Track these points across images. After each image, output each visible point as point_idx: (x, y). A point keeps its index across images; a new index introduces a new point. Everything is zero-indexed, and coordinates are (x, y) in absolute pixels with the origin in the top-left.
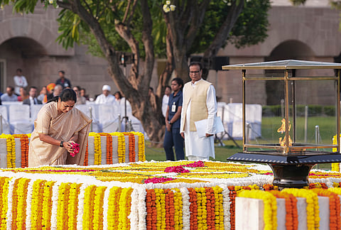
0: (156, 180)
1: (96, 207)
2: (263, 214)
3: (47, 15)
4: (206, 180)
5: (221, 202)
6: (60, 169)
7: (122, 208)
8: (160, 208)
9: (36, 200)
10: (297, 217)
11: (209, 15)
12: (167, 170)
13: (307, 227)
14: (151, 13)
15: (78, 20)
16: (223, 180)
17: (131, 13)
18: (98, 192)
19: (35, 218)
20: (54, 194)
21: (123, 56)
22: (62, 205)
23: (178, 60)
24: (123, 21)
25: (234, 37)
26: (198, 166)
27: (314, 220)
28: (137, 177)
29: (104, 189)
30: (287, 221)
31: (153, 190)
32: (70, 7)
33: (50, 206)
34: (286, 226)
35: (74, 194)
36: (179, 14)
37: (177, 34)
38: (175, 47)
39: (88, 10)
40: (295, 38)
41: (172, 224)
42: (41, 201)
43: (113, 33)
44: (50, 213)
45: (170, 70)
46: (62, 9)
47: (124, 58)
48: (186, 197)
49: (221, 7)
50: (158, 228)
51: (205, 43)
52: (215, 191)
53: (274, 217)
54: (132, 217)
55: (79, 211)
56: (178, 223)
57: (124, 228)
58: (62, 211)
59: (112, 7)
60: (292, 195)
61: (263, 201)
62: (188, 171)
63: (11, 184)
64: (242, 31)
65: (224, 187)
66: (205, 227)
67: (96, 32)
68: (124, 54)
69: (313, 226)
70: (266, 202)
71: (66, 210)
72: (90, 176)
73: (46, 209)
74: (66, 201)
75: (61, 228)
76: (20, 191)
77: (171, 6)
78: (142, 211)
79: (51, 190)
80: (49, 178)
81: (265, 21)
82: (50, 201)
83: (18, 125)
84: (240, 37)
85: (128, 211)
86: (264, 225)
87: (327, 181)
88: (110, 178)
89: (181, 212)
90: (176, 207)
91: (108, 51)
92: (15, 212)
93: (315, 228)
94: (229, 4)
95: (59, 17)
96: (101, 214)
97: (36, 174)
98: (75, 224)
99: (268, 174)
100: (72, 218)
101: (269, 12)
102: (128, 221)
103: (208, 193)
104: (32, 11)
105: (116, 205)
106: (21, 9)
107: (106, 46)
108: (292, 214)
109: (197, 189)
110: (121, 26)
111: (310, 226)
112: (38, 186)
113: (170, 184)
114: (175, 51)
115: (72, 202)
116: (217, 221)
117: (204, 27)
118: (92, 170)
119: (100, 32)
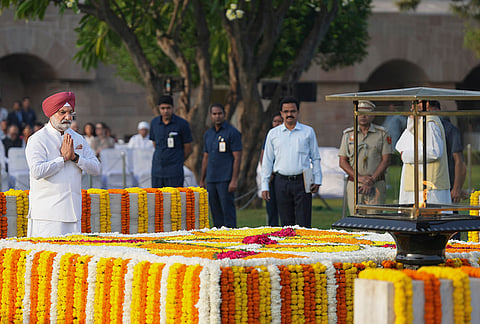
0: (233, 255)
1: (150, 292)
2: (393, 302)
3: (57, 23)
4: (302, 254)
5: (324, 285)
6: (96, 239)
7: (187, 294)
8: (240, 294)
9: (65, 281)
10: (440, 306)
11: (287, 23)
12: (247, 240)
13: (454, 321)
14: (208, 21)
15: (104, 30)
16: (325, 255)
17: (180, 21)
18: (152, 271)
19: (64, 307)
20: (90, 273)
21: (168, 81)
22: (102, 289)
23: (246, 87)
24: (168, 33)
25: (321, 55)
26: (288, 235)
27: (463, 310)
28: (205, 250)
29: (161, 267)
30: (426, 312)
31: (230, 269)
32: (96, 13)
33: (85, 290)
34: (426, 319)
35: (118, 273)
36: (248, 22)
37: (244, 50)
38: (241, 69)
39: (120, 16)
40: (402, 57)
41: (256, 315)
42: (72, 283)
43: (152, 49)
44: (84, 300)
45: (234, 101)
46: (84, 15)
47: (171, 84)
48: (276, 277)
49: (303, 13)
50: (238, 322)
51: (280, 63)
52: (316, 270)
53: (409, 307)
54: (201, 305)
55: (126, 298)
56: (264, 314)
57: (189, 321)
58: (101, 297)
59: (153, 12)
60: (433, 275)
61: (393, 285)
62: (275, 242)
63: (29, 259)
64: (332, 47)
65: (328, 264)
66: (302, 320)
67: (131, 47)
68: (171, 78)
69: (462, 318)
70: (398, 286)
71: (107, 296)
72: (139, 249)
73: (79, 295)
74: (108, 283)
75: (100, 321)
76: (42, 269)
77: (238, 11)
78: (215, 299)
79: (85, 268)
80: (82, 251)
81: (363, 32)
82: (85, 283)
83: (20, 176)
84: (330, 55)
85: (195, 298)
86: (395, 317)
87: (469, 256)
88: (168, 251)
89: (268, 298)
90: (262, 292)
91: (148, 74)
92: (34, 298)
93: (466, 321)
94: (318, 9)
95: (80, 26)
96: (157, 302)
97: (64, 246)
98: (120, 316)
99: (387, 246)
100: (116, 307)
101: (369, 21)
102: (195, 312)
103: (306, 273)
104: (41, 17)
105: (179, 289)
106: (26, 14)
107: (145, 66)
108: (434, 302)
109: (291, 267)
110: (165, 40)
111: (457, 319)
112: (67, 263)
113: (254, 259)
114: (241, 74)
115: (115, 285)
116: (319, 312)
117: (279, 40)
118: (142, 241)
119: (136, 48)
